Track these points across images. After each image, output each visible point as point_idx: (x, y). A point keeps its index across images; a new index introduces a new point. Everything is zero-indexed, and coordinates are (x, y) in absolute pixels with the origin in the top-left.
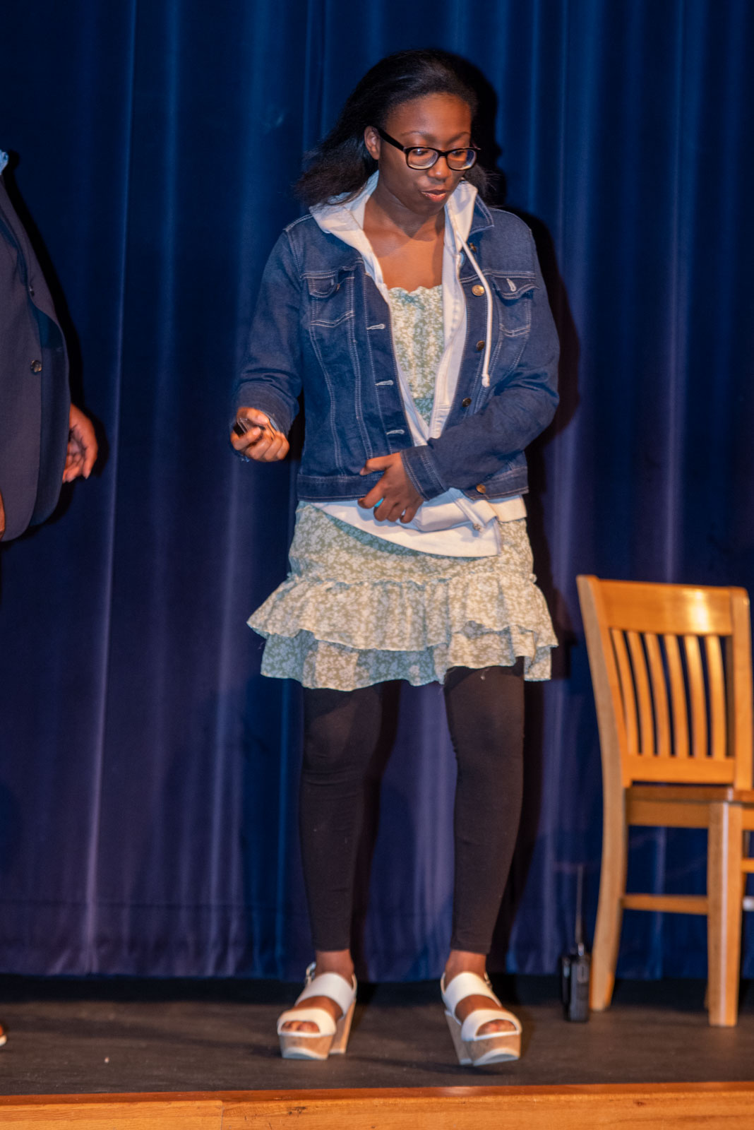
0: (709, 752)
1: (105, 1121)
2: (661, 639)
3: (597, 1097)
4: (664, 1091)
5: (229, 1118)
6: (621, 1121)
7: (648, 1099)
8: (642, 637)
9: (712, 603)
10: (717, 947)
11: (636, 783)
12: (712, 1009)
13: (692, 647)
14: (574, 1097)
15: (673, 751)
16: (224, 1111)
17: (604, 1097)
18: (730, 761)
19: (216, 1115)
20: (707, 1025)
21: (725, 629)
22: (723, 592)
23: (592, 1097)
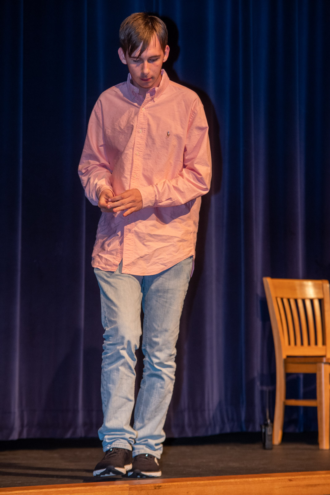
0: (316, 343)
2: (296, 301)
3: (274, 478)
4: (300, 475)
5: (131, 491)
7: (293, 478)
8: (289, 300)
9: (315, 286)
10: (321, 419)
11: (288, 357)
12: (320, 443)
13: (308, 303)
14: (265, 479)
15: (302, 344)
16: (130, 488)
17: (276, 478)
18: (324, 347)
19: (127, 490)
20: (319, 449)
21: (321, 296)
22: (319, 282)
23: (272, 478)
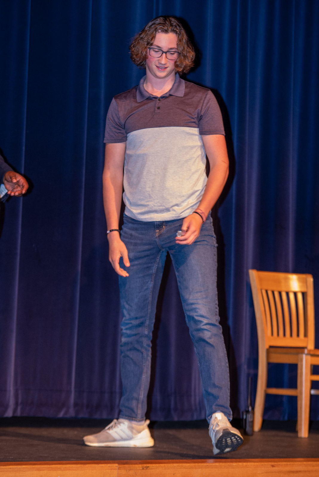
0: (298, 335)
1: (74, 471)
2: (280, 293)
3: (257, 464)
4: (282, 462)
5: (120, 471)
6: (266, 473)
7: (276, 465)
8: (273, 293)
9: (299, 280)
10: (301, 408)
11: (271, 347)
12: (299, 431)
13: (292, 296)
14: (249, 464)
15: (284, 335)
16: (118, 468)
17: (259, 464)
18: (306, 339)
19: (115, 469)
20: (297, 437)
21: (304, 290)
22: (303, 276)
23: (255, 464)
